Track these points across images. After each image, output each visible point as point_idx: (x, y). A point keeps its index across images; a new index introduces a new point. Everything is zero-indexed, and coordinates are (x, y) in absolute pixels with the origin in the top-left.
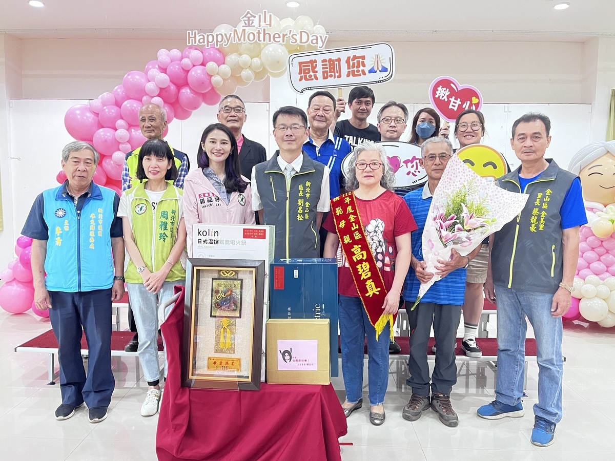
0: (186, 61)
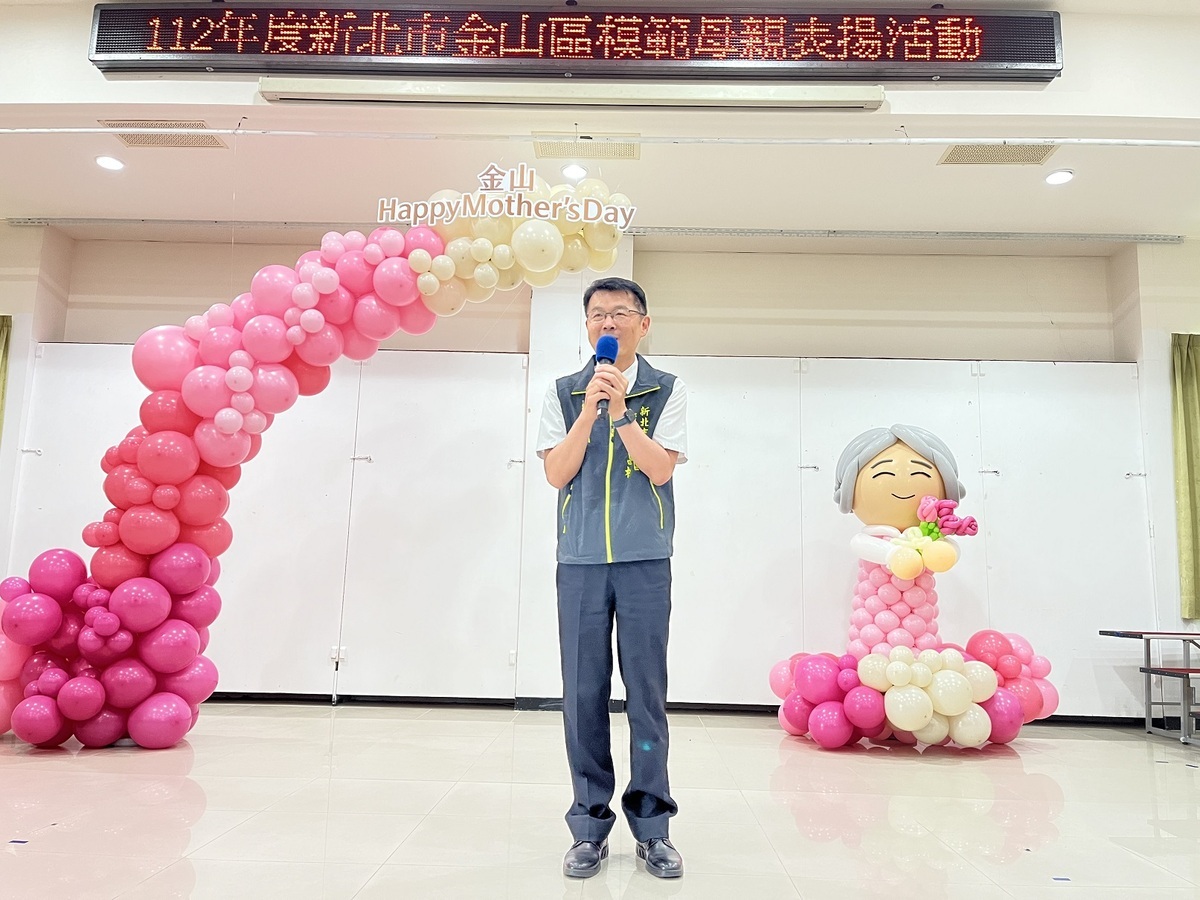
0: (373, 248)
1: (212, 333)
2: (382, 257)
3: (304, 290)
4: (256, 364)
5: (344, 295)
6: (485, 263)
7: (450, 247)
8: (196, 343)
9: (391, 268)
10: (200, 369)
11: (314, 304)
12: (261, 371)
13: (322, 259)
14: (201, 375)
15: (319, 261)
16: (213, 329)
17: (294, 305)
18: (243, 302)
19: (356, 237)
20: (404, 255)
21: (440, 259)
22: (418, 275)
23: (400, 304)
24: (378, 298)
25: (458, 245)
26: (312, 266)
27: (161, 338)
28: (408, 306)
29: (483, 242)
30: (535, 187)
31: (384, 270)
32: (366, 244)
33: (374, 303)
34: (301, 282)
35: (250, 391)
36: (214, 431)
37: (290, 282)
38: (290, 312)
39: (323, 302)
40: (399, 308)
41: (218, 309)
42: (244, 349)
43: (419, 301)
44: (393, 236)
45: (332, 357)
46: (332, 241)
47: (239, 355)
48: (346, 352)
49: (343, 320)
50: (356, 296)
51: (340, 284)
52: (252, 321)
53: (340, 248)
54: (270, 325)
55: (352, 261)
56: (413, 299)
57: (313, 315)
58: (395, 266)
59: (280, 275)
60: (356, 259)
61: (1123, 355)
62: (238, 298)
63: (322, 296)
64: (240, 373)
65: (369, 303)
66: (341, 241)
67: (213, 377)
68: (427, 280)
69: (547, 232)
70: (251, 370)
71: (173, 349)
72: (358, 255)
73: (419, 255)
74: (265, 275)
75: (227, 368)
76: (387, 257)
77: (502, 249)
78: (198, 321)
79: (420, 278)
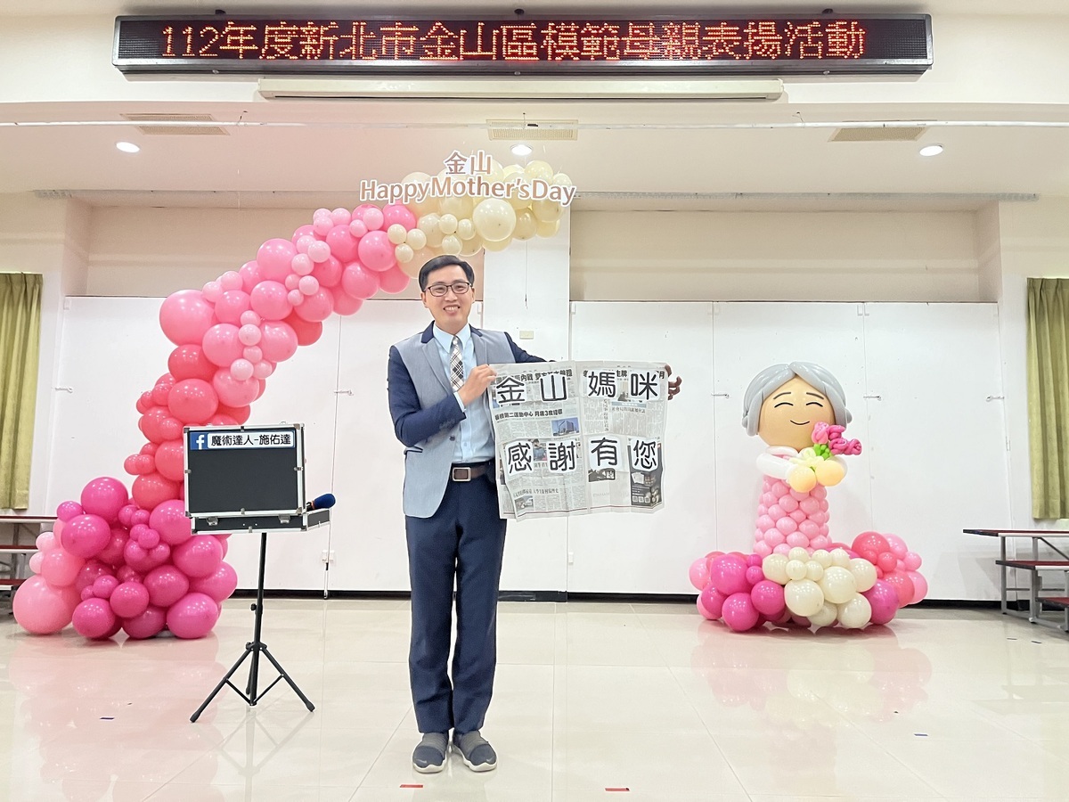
0: (357, 224)
1: (226, 296)
2: (365, 231)
3: (301, 260)
4: (263, 321)
5: (334, 263)
6: (450, 235)
7: (422, 221)
8: (212, 304)
9: (373, 241)
10: (217, 327)
11: (310, 271)
12: (266, 328)
13: (315, 233)
14: (218, 332)
15: (312, 233)
16: (226, 293)
17: (293, 272)
18: (249, 269)
19: (341, 213)
20: (384, 229)
21: (413, 232)
22: (395, 246)
23: (381, 270)
24: (362, 265)
25: (428, 220)
26: (307, 240)
27: (182, 301)
28: (388, 271)
29: (449, 218)
30: (492, 169)
31: (367, 242)
32: (351, 221)
33: (359, 268)
34: (298, 253)
35: (259, 345)
36: (229, 378)
37: (289, 253)
38: (290, 278)
39: (318, 269)
40: (380, 272)
41: (230, 275)
42: (252, 310)
43: (397, 266)
44: (374, 214)
45: (325, 314)
46: (322, 217)
47: (248, 315)
48: (336, 309)
49: (334, 283)
50: (344, 263)
51: (332, 254)
52: (258, 286)
53: (329, 223)
54: (274, 289)
55: (340, 235)
56: (392, 265)
57: (310, 281)
58: (376, 239)
59: (280, 247)
60: (343, 232)
61: (986, 296)
62: (244, 266)
63: (316, 265)
64: (250, 330)
65: (355, 270)
66: (329, 216)
67: (228, 333)
68: (403, 250)
69: (502, 209)
70: (259, 327)
71: (192, 309)
72: (344, 230)
73: (396, 229)
74: (268, 247)
75: (240, 326)
76: (369, 231)
77: (466, 223)
78: (213, 286)
79: (398, 248)
